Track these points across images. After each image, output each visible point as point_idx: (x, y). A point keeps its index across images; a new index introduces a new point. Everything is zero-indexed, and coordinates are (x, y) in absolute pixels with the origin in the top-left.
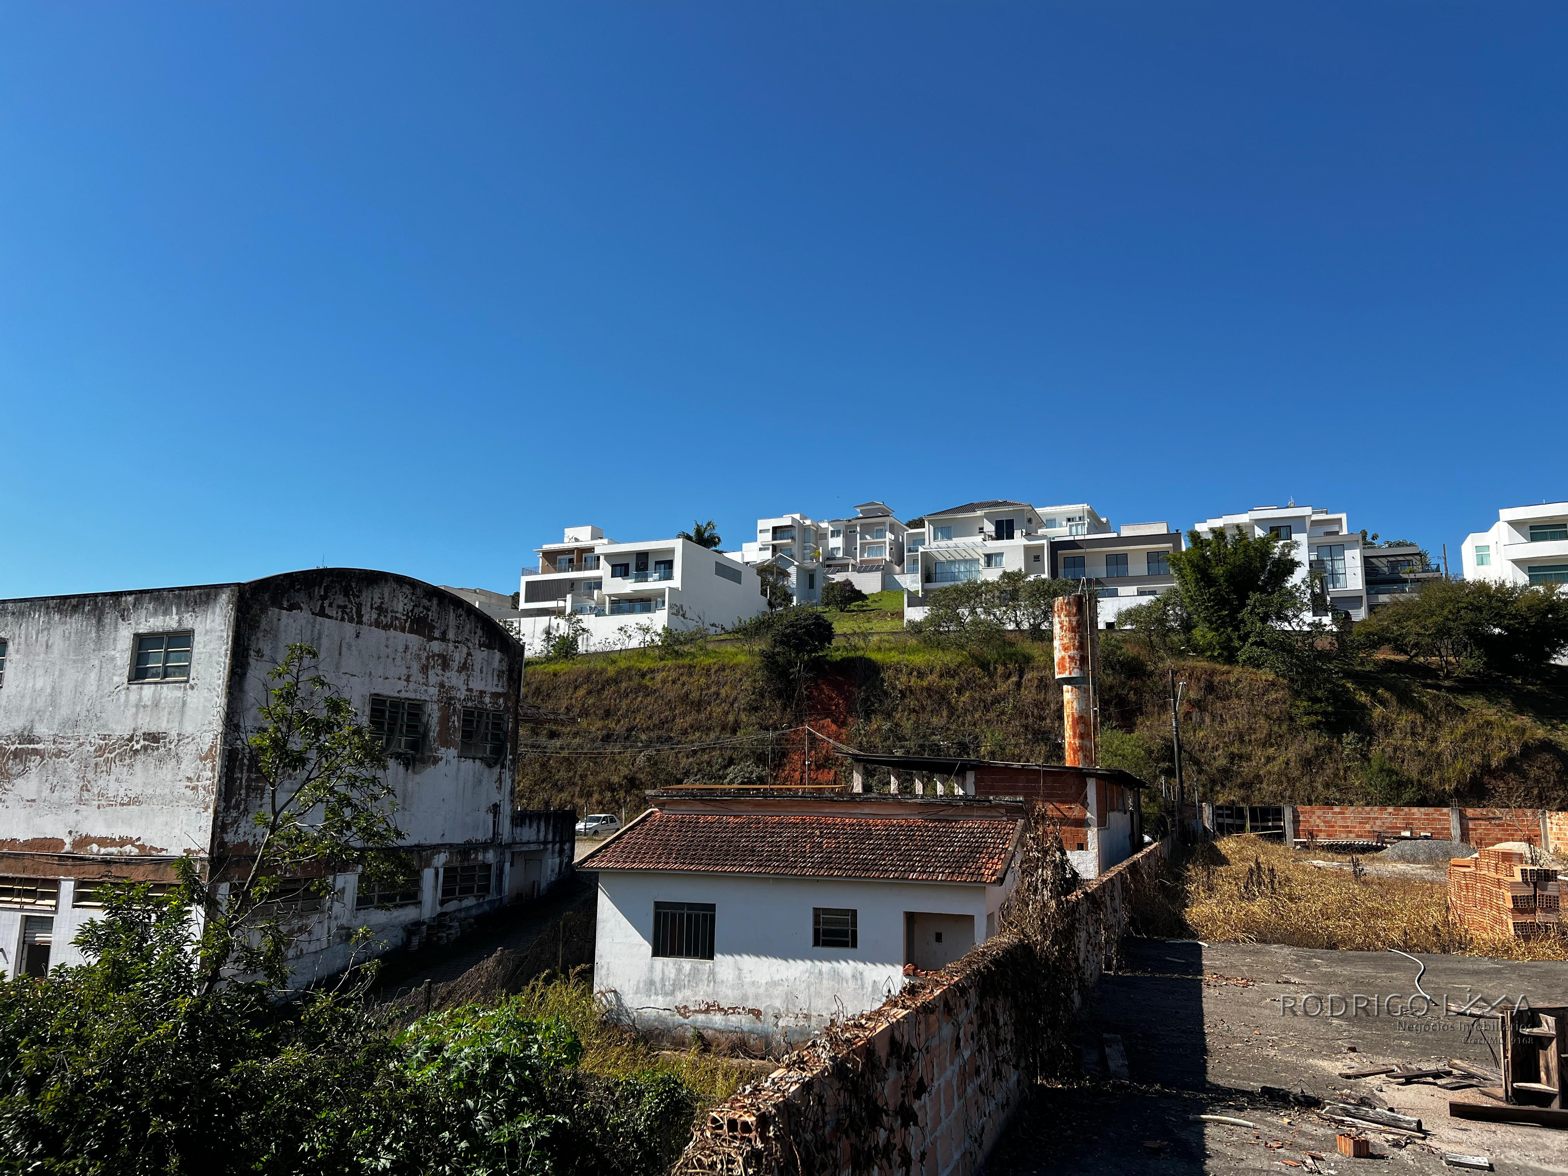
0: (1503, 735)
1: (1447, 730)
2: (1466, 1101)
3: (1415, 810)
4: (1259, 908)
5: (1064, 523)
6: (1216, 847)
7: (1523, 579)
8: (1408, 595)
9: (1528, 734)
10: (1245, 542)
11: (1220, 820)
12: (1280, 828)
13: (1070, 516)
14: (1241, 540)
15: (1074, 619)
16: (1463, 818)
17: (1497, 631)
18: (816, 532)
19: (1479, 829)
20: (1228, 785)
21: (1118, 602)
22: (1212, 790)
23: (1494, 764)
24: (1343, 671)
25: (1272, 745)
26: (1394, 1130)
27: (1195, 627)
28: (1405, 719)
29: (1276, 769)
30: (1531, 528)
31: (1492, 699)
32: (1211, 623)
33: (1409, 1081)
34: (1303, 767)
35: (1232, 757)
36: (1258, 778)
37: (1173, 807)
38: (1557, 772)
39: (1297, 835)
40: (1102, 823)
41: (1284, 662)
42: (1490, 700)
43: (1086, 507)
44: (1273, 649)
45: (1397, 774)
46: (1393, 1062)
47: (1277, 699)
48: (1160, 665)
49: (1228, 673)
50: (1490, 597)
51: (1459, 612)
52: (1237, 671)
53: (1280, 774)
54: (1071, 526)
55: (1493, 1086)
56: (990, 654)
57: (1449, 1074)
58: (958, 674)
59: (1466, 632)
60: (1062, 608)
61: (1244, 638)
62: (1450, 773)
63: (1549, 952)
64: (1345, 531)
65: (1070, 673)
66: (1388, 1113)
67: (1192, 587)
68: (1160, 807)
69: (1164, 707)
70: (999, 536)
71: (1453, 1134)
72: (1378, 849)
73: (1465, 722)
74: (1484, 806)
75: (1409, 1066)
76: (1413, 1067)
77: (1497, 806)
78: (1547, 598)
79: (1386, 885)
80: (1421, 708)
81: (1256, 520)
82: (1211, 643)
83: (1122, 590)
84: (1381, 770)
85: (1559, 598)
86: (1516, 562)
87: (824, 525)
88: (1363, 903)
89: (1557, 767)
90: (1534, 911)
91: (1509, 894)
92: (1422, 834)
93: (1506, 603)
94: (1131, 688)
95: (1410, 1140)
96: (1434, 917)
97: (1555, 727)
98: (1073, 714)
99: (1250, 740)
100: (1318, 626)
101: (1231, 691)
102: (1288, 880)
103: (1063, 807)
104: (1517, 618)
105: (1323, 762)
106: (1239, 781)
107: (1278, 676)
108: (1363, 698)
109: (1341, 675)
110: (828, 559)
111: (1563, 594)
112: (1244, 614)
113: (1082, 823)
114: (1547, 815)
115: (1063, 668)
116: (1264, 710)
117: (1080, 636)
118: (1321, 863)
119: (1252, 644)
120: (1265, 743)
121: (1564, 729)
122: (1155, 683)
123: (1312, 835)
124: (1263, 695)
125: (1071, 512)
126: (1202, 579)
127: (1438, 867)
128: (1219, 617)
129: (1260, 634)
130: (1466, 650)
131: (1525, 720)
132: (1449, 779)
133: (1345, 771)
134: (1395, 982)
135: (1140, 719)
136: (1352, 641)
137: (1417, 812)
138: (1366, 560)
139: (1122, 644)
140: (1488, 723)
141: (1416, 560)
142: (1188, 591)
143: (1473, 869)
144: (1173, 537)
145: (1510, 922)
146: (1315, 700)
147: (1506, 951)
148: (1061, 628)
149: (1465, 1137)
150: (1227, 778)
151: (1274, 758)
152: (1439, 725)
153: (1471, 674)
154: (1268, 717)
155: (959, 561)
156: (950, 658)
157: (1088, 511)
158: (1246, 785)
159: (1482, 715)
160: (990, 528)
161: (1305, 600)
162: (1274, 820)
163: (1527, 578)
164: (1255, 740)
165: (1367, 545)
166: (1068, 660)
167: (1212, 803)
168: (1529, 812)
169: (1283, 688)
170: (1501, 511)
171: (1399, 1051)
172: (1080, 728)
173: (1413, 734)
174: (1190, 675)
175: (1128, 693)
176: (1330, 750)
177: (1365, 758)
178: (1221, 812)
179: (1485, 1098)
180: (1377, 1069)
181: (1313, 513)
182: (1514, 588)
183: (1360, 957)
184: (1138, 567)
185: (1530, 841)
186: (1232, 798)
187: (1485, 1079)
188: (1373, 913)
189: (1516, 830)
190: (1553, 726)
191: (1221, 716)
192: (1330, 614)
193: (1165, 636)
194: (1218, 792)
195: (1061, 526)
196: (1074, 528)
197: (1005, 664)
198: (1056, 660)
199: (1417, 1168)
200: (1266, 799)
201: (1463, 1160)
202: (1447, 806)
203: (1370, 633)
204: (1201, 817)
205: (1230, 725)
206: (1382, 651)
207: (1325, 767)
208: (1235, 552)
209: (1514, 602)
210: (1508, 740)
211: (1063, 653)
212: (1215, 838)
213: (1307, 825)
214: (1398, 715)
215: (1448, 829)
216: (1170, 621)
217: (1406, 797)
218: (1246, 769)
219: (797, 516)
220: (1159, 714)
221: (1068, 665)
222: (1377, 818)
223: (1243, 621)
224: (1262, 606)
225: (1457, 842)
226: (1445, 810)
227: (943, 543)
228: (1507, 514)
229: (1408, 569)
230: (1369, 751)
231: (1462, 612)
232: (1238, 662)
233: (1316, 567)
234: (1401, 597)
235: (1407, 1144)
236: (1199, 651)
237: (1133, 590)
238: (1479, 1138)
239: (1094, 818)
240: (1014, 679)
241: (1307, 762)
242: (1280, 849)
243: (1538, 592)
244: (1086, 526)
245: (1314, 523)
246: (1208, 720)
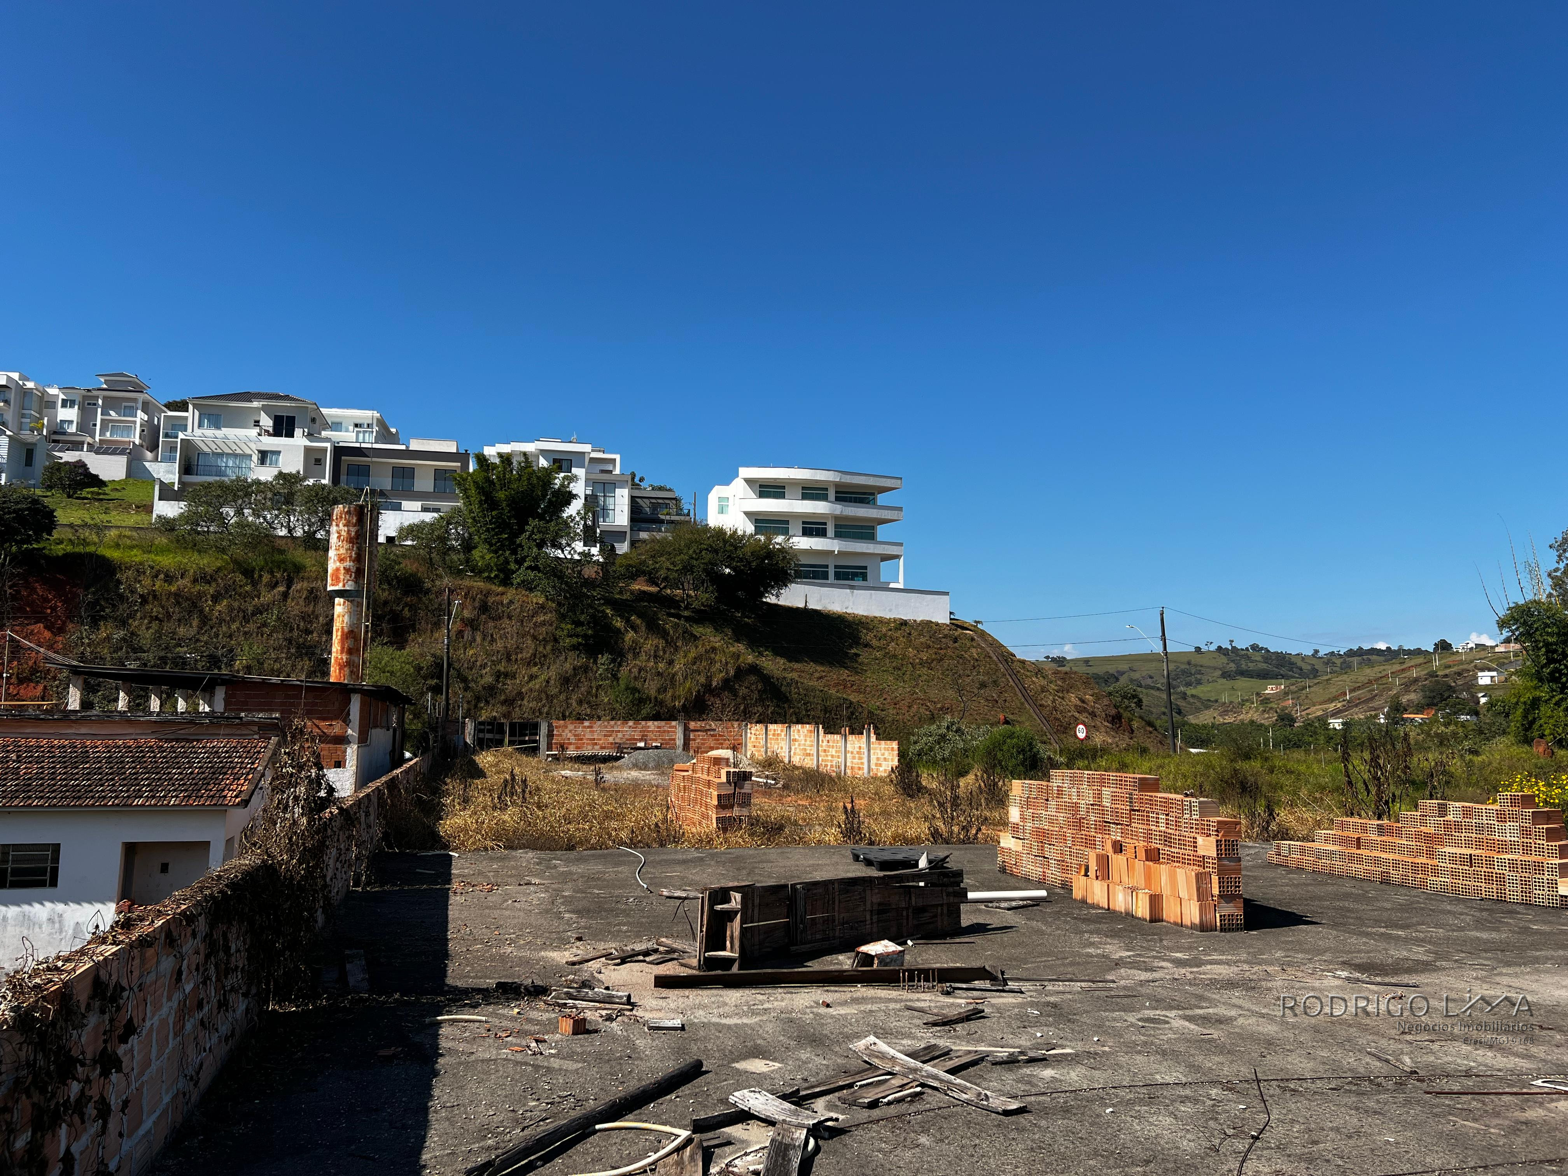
0: (723, 660)
1: (682, 654)
2: (668, 973)
3: (650, 723)
4: (509, 817)
5: (351, 428)
6: (475, 761)
7: (750, 529)
8: (663, 534)
9: (741, 659)
10: (530, 470)
11: (481, 735)
12: (536, 741)
13: (358, 422)
14: (526, 467)
15: (353, 530)
16: (686, 730)
17: (727, 571)
18: (41, 398)
19: (698, 739)
20: (492, 702)
21: (400, 516)
22: (476, 706)
23: (714, 684)
24: (603, 598)
25: (535, 665)
26: (608, 1006)
27: (475, 547)
28: (651, 643)
29: (537, 686)
30: (761, 486)
31: (718, 629)
32: (491, 545)
33: (623, 961)
34: (561, 684)
35: (498, 675)
36: (520, 695)
37: (437, 723)
38: (759, 691)
39: (549, 748)
40: (363, 739)
41: (554, 587)
42: (716, 630)
43: (377, 415)
44: (545, 574)
45: (639, 693)
46: (612, 946)
47: (544, 621)
48: (438, 583)
49: (503, 594)
50: (725, 541)
51: (701, 552)
52: (511, 593)
53: (540, 691)
54: (358, 432)
55: (689, 957)
56: (255, 560)
57: (656, 951)
58: (215, 580)
59: (705, 570)
60: (341, 517)
61: (520, 562)
62: (681, 691)
63: (740, 840)
64: (617, 471)
65: (344, 586)
66: (604, 991)
67: (475, 507)
68: (423, 724)
69: (437, 625)
70: (277, 433)
71: (654, 1003)
72: (617, 759)
73: (697, 647)
74: (703, 720)
75: (625, 948)
76: (628, 948)
77: (713, 720)
78: (766, 546)
79: (621, 791)
80: (664, 634)
81: (542, 451)
82: (489, 564)
83: (406, 505)
84: (627, 688)
85: (774, 547)
86: (747, 514)
87: (53, 391)
88: (601, 807)
89: (760, 687)
90: (732, 807)
91: (716, 793)
92: (654, 744)
93: (736, 548)
94: (406, 604)
95: (620, 1013)
96: (657, 815)
97: (761, 654)
98: (342, 628)
99: (516, 659)
100: (586, 555)
101: (503, 612)
102: (538, 789)
103: (322, 724)
104: (742, 561)
105: (579, 680)
106: (503, 697)
107: (547, 599)
108: (619, 623)
109: (602, 602)
110: (55, 433)
111: (778, 544)
112: (522, 539)
113: (343, 740)
114: (749, 726)
115: (337, 579)
116: (532, 631)
117: (357, 548)
118: (567, 773)
119: (527, 568)
120: (530, 663)
121: (767, 655)
122: (430, 600)
123: (563, 747)
124: (533, 617)
125: (360, 417)
126: (486, 501)
127: (663, 773)
128: (499, 540)
129: (536, 559)
130: (703, 585)
131: (741, 647)
132: (679, 696)
133: (597, 689)
134: (620, 875)
135: (412, 636)
136: (614, 572)
137: (652, 725)
138: (633, 499)
139: (400, 560)
140: (714, 649)
141: (672, 504)
142: (471, 511)
143: (690, 772)
144: (461, 457)
145: (714, 816)
146: (578, 623)
147: (709, 842)
148: (339, 537)
149: (664, 1004)
150: (491, 695)
151: (536, 677)
152: (677, 649)
153: (704, 606)
154: (534, 638)
155: (228, 454)
156: (207, 562)
157: (378, 419)
158: (509, 702)
159: (709, 642)
160: (267, 422)
161: (578, 531)
162: (531, 734)
163: (753, 528)
164: (521, 659)
165: (635, 486)
166: (343, 571)
167: (474, 718)
168: (736, 724)
169: (551, 612)
170: (740, 469)
171: (618, 936)
172: (349, 643)
173: (656, 657)
174: (466, 594)
175: (403, 610)
176: (586, 669)
177: (615, 677)
178: (482, 727)
179: (683, 969)
180: (599, 954)
181: (593, 451)
182: (744, 536)
183: (593, 855)
184: (424, 483)
185: (734, 748)
186: (495, 714)
187: (683, 952)
188: (608, 816)
189: (725, 740)
190: (759, 653)
191: (492, 635)
192: (598, 545)
193: (445, 554)
194: (482, 708)
195: (347, 431)
196: (361, 435)
197: (271, 572)
198: (330, 571)
199: (624, 1036)
200: (525, 716)
201: (662, 1025)
202: (675, 719)
203: (630, 565)
204: (463, 733)
205: (499, 645)
206: (637, 582)
207: (580, 685)
208: (519, 479)
209: (742, 547)
210: (727, 663)
211: (338, 564)
212: (475, 752)
213: (560, 738)
214: (645, 639)
215: (674, 740)
216: (451, 540)
217: (644, 712)
218: (510, 686)
219: (15, 376)
220: (432, 632)
221: (342, 577)
222: (619, 731)
223: (520, 545)
224: (540, 532)
225: (679, 750)
226: (674, 723)
227: (210, 432)
228: (746, 472)
229: (665, 511)
230: (618, 671)
231: (704, 552)
232: (512, 584)
233: (591, 502)
234: (659, 536)
235: (617, 1016)
236: (477, 572)
237: (417, 505)
238: (676, 1003)
239: (356, 735)
240: (281, 589)
241: (565, 681)
242: (533, 761)
243: (760, 540)
244: (374, 434)
245: (592, 460)
246: (479, 639)
